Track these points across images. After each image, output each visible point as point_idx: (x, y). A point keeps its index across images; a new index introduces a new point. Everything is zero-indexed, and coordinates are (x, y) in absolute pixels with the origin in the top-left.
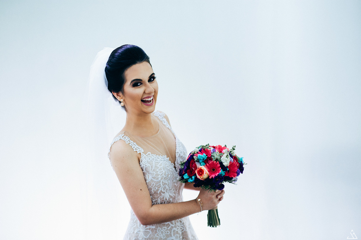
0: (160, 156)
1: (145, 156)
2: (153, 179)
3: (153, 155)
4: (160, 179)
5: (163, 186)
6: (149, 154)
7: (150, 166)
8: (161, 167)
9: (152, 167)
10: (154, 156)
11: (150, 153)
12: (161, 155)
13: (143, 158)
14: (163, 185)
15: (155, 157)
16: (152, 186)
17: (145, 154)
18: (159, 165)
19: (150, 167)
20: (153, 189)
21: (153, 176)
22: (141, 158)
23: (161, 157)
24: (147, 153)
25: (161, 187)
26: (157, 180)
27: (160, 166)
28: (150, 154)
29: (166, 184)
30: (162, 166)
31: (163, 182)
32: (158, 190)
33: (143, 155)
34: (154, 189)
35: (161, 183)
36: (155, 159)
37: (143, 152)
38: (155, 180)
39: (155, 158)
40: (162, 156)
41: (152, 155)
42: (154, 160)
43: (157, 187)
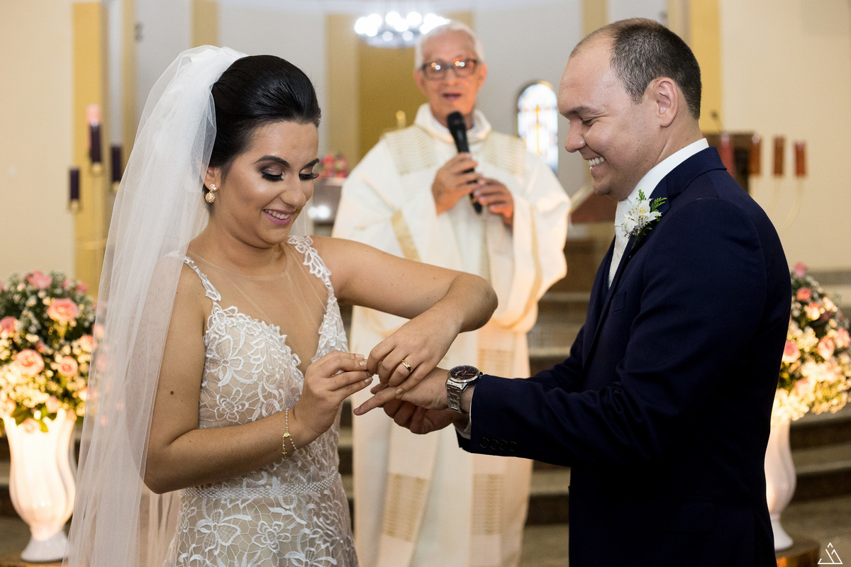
0: (263, 322)
1: (221, 311)
2: (238, 378)
3: (244, 315)
4: (255, 378)
5: (265, 402)
6: (233, 311)
7: (231, 340)
8: (257, 347)
9: (236, 342)
10: (245, 319)
11: (236, 308)
12: (266, 323)
13: (216, 316)
14: (265, 398)
15: (248, 321)
16: (234, 399)
17: (223, 309)
18: (255, 342)
19: (232, 343)
20: (238, 407)
21: (237, 369)
22: (211, 314)
23: (266, 326)
24: (229, 307)
25: (259, 405)
26: (248, 382)
27: (257, 344)
28: (237, 311)
29: (275, 397)
30: (260, 347)
31: (264, 390)
32: (251, 411)
33: (216, 308)
34: (240, 407)
35: (259, 390)
36: (246, 325)
37: (217, 301)
38: (242, 380)
39: (248, 323)
40: (268, 325)
41: (240, 314)
42: (245, 329)
43: (248, 399)
